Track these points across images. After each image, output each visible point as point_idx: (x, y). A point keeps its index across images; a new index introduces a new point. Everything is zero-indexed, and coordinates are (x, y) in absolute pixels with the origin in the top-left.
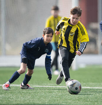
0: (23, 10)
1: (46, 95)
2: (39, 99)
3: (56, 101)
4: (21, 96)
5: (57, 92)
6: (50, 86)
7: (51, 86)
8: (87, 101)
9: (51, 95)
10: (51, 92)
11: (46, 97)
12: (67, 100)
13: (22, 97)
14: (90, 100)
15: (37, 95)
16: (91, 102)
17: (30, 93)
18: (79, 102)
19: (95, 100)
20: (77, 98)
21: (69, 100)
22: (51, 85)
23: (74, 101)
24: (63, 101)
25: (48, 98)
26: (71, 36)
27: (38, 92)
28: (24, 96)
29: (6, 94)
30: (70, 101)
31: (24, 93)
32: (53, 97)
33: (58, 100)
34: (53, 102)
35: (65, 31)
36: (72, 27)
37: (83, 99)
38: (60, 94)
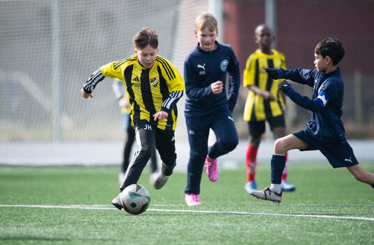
1: (150, 228)
2: (134, 238)
3: (173, 242)
4: (95, 231)
5: (175, 222)
6: (158, 210)
7: (162, 210)
9: (161, 229)
11: (149, 233)
12: (196, 240)
13: (96, 233)
14: (246, 239)
15: (130, 229)
17: (114, 225)
19: (259, 241)
20: (218, 236)
21: (201, 239)
22: (161, 208)
23: (211, 243)
25: (154, 235)
26: (155, 86)
27: (132, 223)
28: (102, 230)
29: (63, 226)
30: (203, 243)
31: (102, 224)
32: (166, 233)
33: (175, 241)
35: (140, 82)
37: (233, 238)
38: (181, 227)
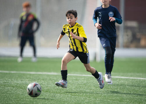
10: (78, 80)
13: (52, 83)
25: (75, 85)
33: (83, 87)
34: (79, 89)
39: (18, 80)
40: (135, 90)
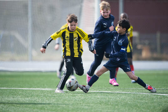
0: (49, 18)
1: (70, 98)
3: (79, 104)
4: (46, 100)
5: (80, 96)
8: (108, 105)
9: (74, 99)
10: (75, 96)
11: (69, 100)
12: (89, 103)
14: (111, 103)
15: (61, 99)
16: (112, 105)
17: (54, 97)
18: (101, 106)
19: (116, 104)
20: (98, 102)
21: (92, 103)
23: (96, 105)
24: (85, 104)
25: (71, 101)
26: (75, 40)
27: (62, 96)
28: (49, 99)
29: (33, 97)
30: (92, 105)
31: (49, 96)
32: (76, 100)
34: (77, 106)
35: (69, 39)
36: (73, 33)
37: (105, 103)
38: (83, 98)
39: (9, 97)
40: (137, 106)
